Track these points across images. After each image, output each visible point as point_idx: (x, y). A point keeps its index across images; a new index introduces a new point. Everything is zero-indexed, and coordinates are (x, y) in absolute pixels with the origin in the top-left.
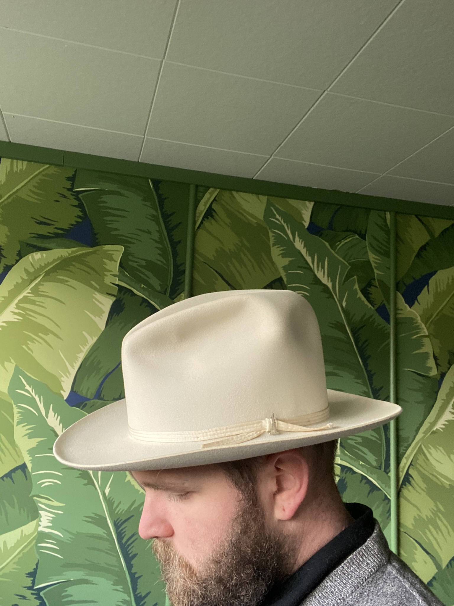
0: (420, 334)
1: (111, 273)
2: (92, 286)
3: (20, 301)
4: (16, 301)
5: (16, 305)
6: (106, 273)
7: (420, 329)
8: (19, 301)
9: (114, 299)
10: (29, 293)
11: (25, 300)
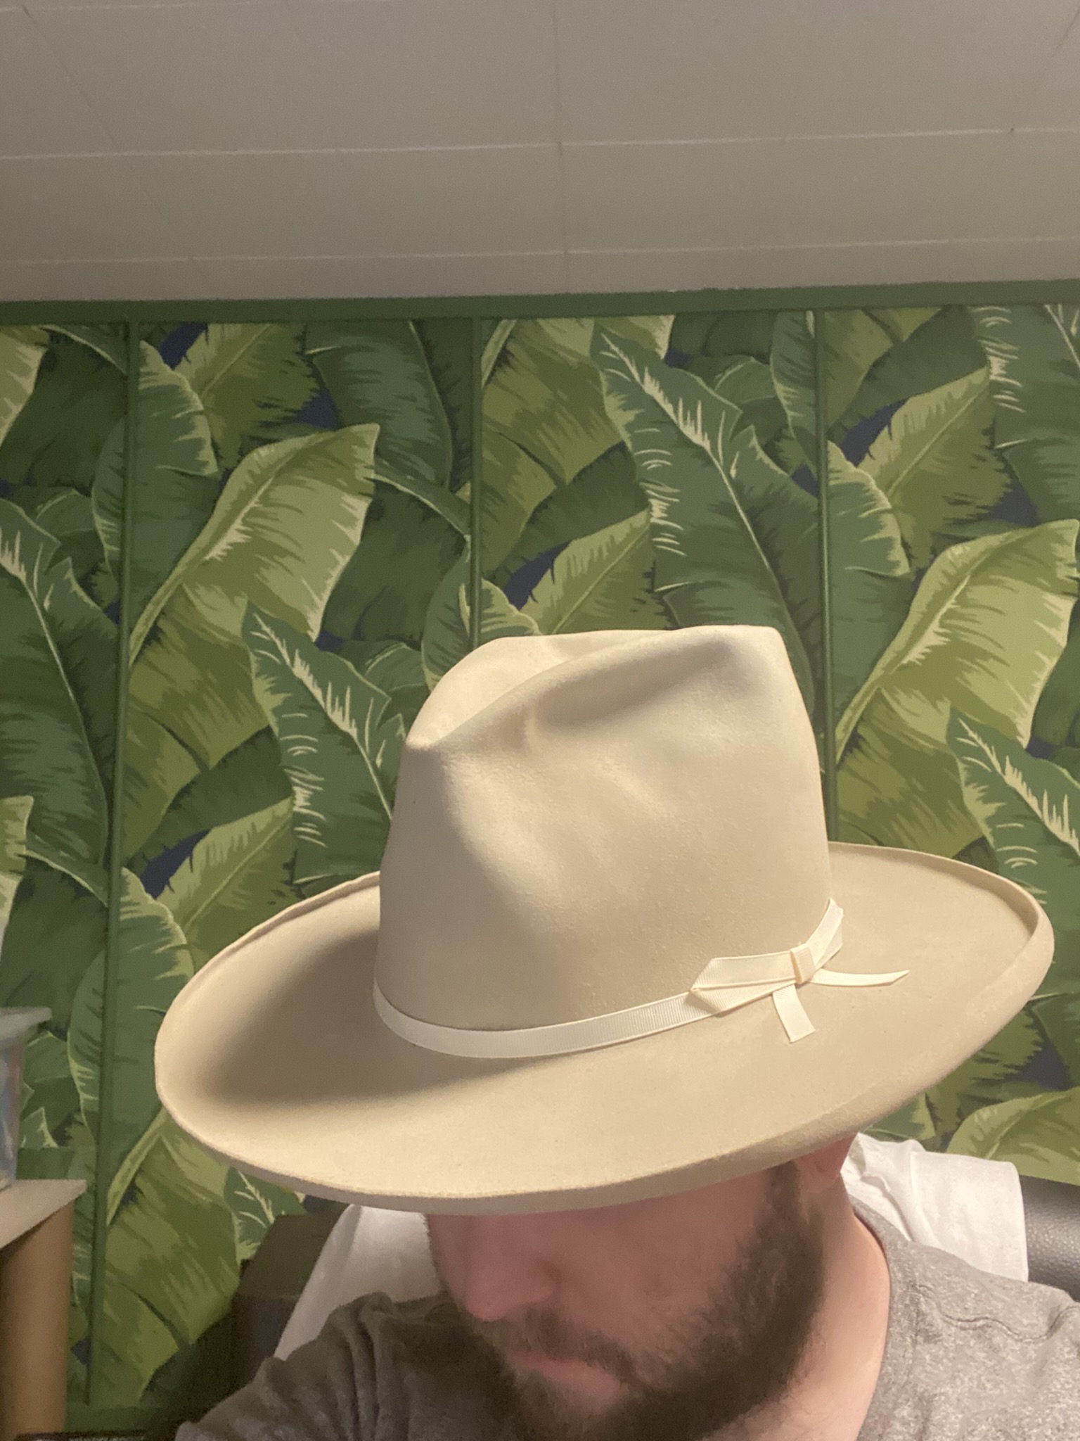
0: (875, 508)
1: (363, 464)
2: (340, 486)
3: (249, 514)
4: (242, 515)
5: (243, 520)
6: (356, 465)
7: (875, 500)
8: (245, 514)
9: (370, 500)
10: (256, 503)
11: (253, 512)
